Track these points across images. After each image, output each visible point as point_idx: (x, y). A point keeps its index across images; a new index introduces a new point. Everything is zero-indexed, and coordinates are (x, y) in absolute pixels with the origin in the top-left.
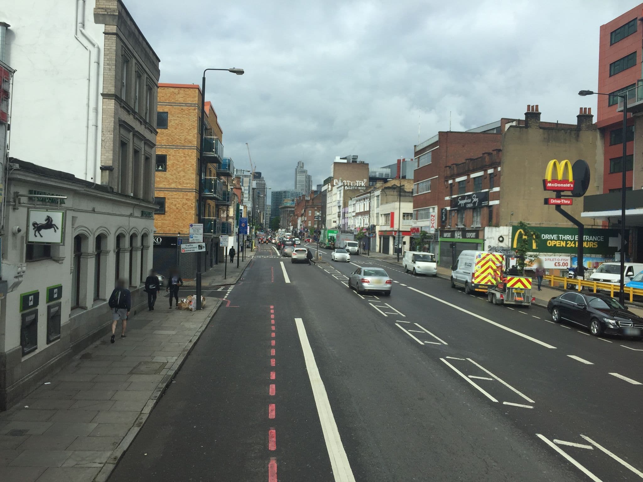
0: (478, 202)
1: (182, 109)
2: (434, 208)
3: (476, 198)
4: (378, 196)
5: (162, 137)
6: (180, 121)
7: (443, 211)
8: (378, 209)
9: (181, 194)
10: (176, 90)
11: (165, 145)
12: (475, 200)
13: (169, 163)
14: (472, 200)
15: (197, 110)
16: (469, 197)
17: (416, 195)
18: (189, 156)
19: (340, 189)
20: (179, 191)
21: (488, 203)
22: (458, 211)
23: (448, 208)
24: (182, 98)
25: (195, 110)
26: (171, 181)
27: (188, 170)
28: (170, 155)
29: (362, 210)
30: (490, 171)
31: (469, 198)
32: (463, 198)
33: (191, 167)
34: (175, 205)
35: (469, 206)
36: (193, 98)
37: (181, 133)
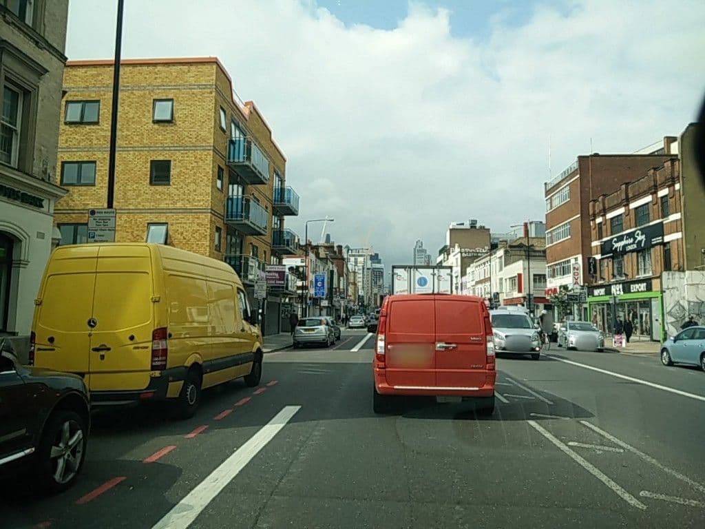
0: (645, 241)
1: (193, 94)
2: (576, 259)
3: (642, 234)
4: (501, 257)
5: (165, 135)
6: (191, 111)
7: (591, 261)
8: (501, 272)
9: (190, 216)
10: (185, 68)
11: (169, 147)
12: (639, 238)
13: (173, 172)
14: (635, 239)
15: (214, 94)
16: (631, 235)
17: (551, 245)
18: (202, 160)
19: (456, 257)
20: (187, 213)
21: (663, 239)
22: (612, 257)
23: (598, 257)
24: (193, 77)
25: (211, 93)
26: (176, 198)
27: (201, 181)
28: (175, 160)
29: (482, 278)
30: (663, 192)
31: (630, 238)
32: (620, 239)
33: (205, 176)
34: (182, 233)
35: (630, 248)
36: (208, 76)
37: (192, 128)
